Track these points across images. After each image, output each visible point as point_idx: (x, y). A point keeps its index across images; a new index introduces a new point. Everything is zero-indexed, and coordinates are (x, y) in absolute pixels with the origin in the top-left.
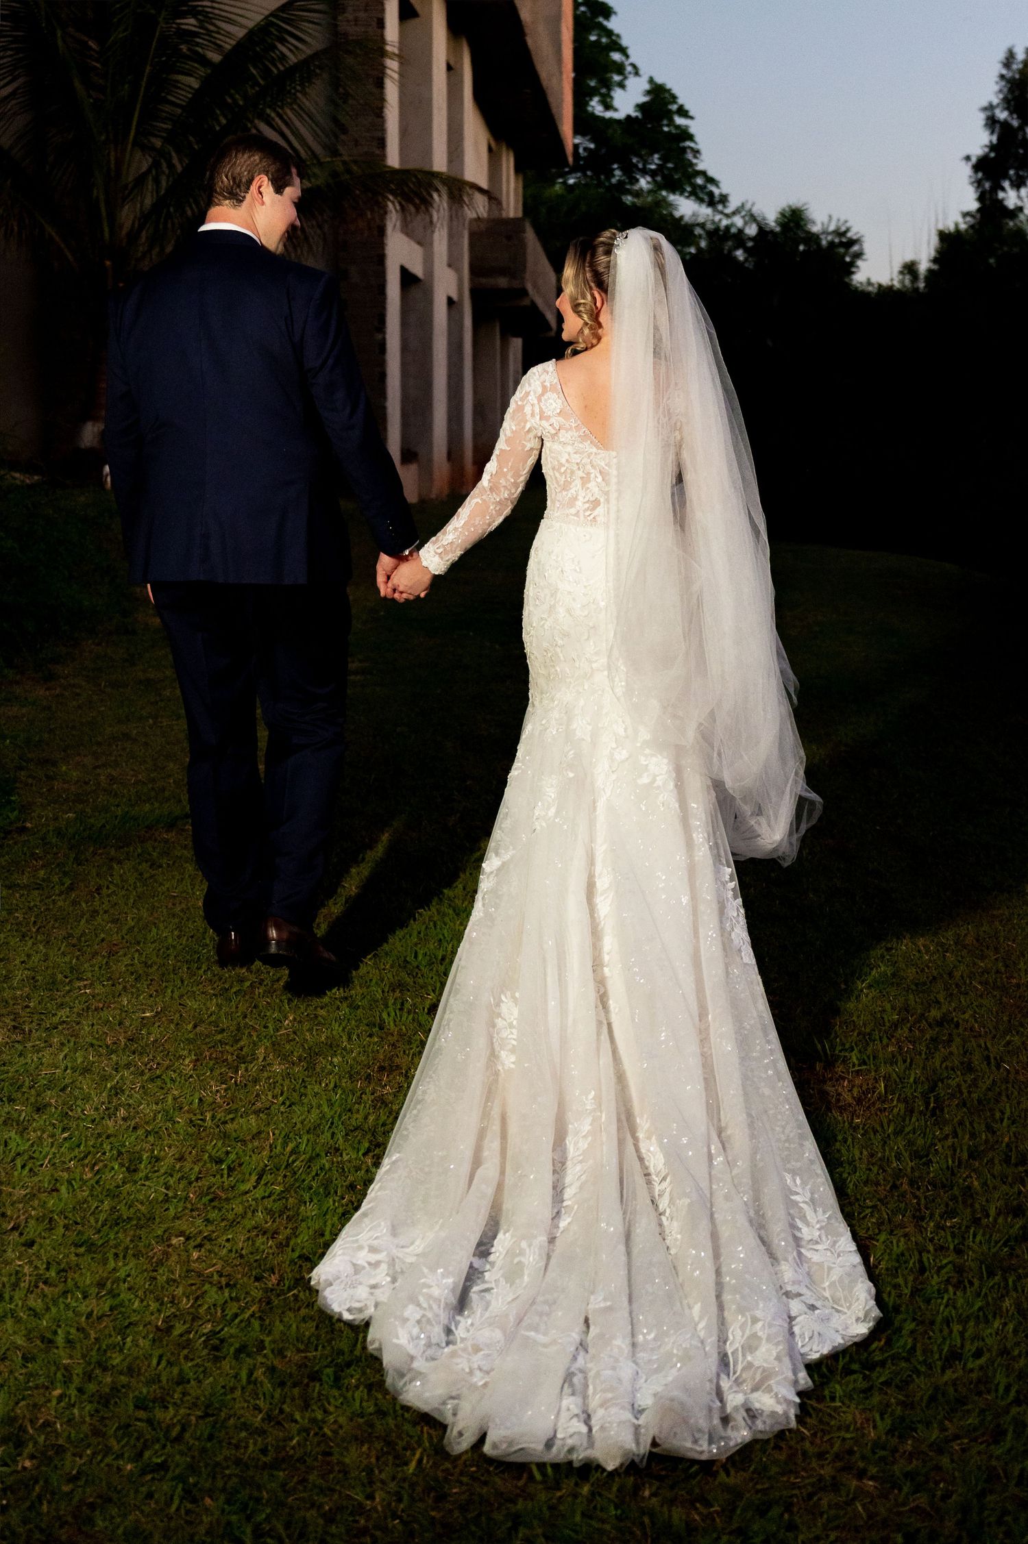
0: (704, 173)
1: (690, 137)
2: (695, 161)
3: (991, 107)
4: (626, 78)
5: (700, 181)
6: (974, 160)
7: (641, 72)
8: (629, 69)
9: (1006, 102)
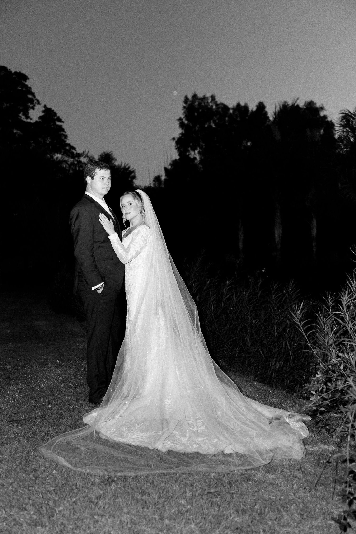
0: (69, 145)
1: (63, 130)
2: (65, 140)
3: (180, 119)
4: (35, 106)
5: (68, 148)
6: (176, 139)
7: (41, 103)
8: (35, 101)
9: (187, 117)
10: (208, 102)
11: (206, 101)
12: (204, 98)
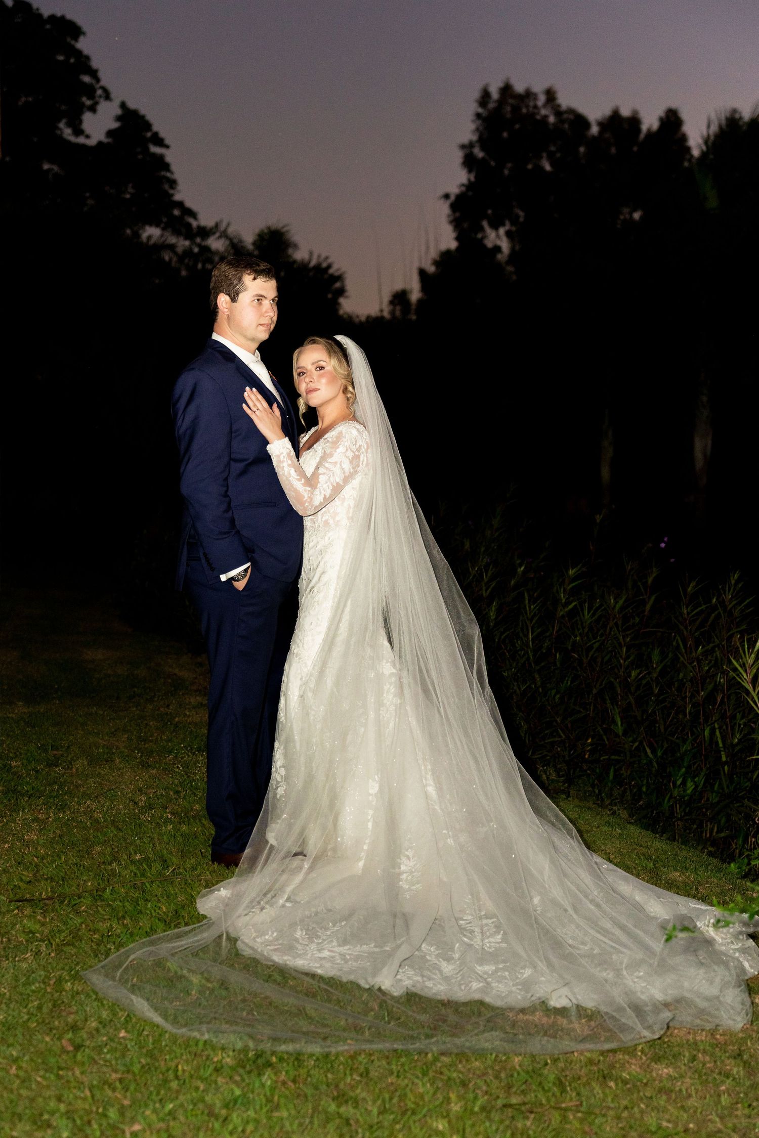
0: (180, 205)
1: (167, 167)
2: (171, 192)
3: (467, 146)
4: (97, 103)
5: (176, 212)
6: (453, 198)
7: (113, 96)
8: (99, 92)
9: (482, 141)
10: (536, 107)
11: (531, 104)
12: (529, 95)
